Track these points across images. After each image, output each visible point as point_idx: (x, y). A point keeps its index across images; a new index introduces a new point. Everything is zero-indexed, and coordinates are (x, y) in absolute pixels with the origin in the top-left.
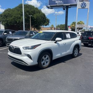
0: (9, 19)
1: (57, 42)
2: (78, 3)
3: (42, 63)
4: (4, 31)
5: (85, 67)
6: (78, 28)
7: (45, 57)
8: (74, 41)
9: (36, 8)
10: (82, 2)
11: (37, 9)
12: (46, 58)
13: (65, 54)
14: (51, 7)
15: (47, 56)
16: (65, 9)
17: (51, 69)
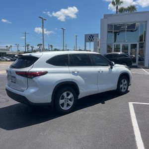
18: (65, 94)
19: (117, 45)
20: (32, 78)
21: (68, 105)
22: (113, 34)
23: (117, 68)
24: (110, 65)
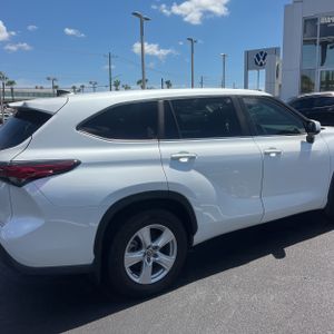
18: (144, 233)
19: (328, 72)
20: (20, 186)
21: (156, 267)
22: (318, 48)
23: (328, 139)
24: (307, 131)
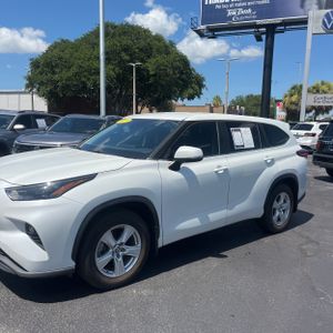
0: (62, 76)
1: (183, 165)
2: (311, 14)
3: (101, 262)
4: (17, 115)
5: (313, 289)
6: (313, 107)
7: (117, 234)
8: (273, 161)
9: (157, 35)
10: (326, 8)
11: (159, 38)
12: (124, 239)
13: (227, 218)
14: (210, 30)
15: (129, 231)
16: (264, 37)
17: (144, 292)
